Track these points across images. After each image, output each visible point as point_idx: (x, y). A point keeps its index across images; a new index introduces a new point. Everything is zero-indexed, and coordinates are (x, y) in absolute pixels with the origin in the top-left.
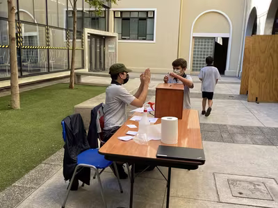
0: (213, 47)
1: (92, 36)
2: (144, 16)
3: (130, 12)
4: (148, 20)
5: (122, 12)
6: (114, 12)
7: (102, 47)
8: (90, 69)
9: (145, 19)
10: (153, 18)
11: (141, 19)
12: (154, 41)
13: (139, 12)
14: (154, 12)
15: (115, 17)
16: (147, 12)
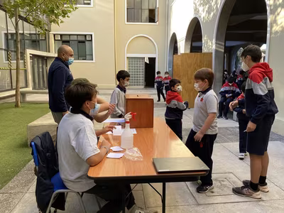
0: (144, 66)
1: (34, 56)
2: (83, 39)
3: (70, 35)
4: (87, 42)
5: (61, 35)
6: (54, 35)
7: (44, 66)
8: (34, 88)
9: (84, 42)
10: (91, 40)
11: (80, 42)
12: (94, 61)
13: (77, 35)
14: (91, 35)
15: (55, 40)
16: (85, 36)
